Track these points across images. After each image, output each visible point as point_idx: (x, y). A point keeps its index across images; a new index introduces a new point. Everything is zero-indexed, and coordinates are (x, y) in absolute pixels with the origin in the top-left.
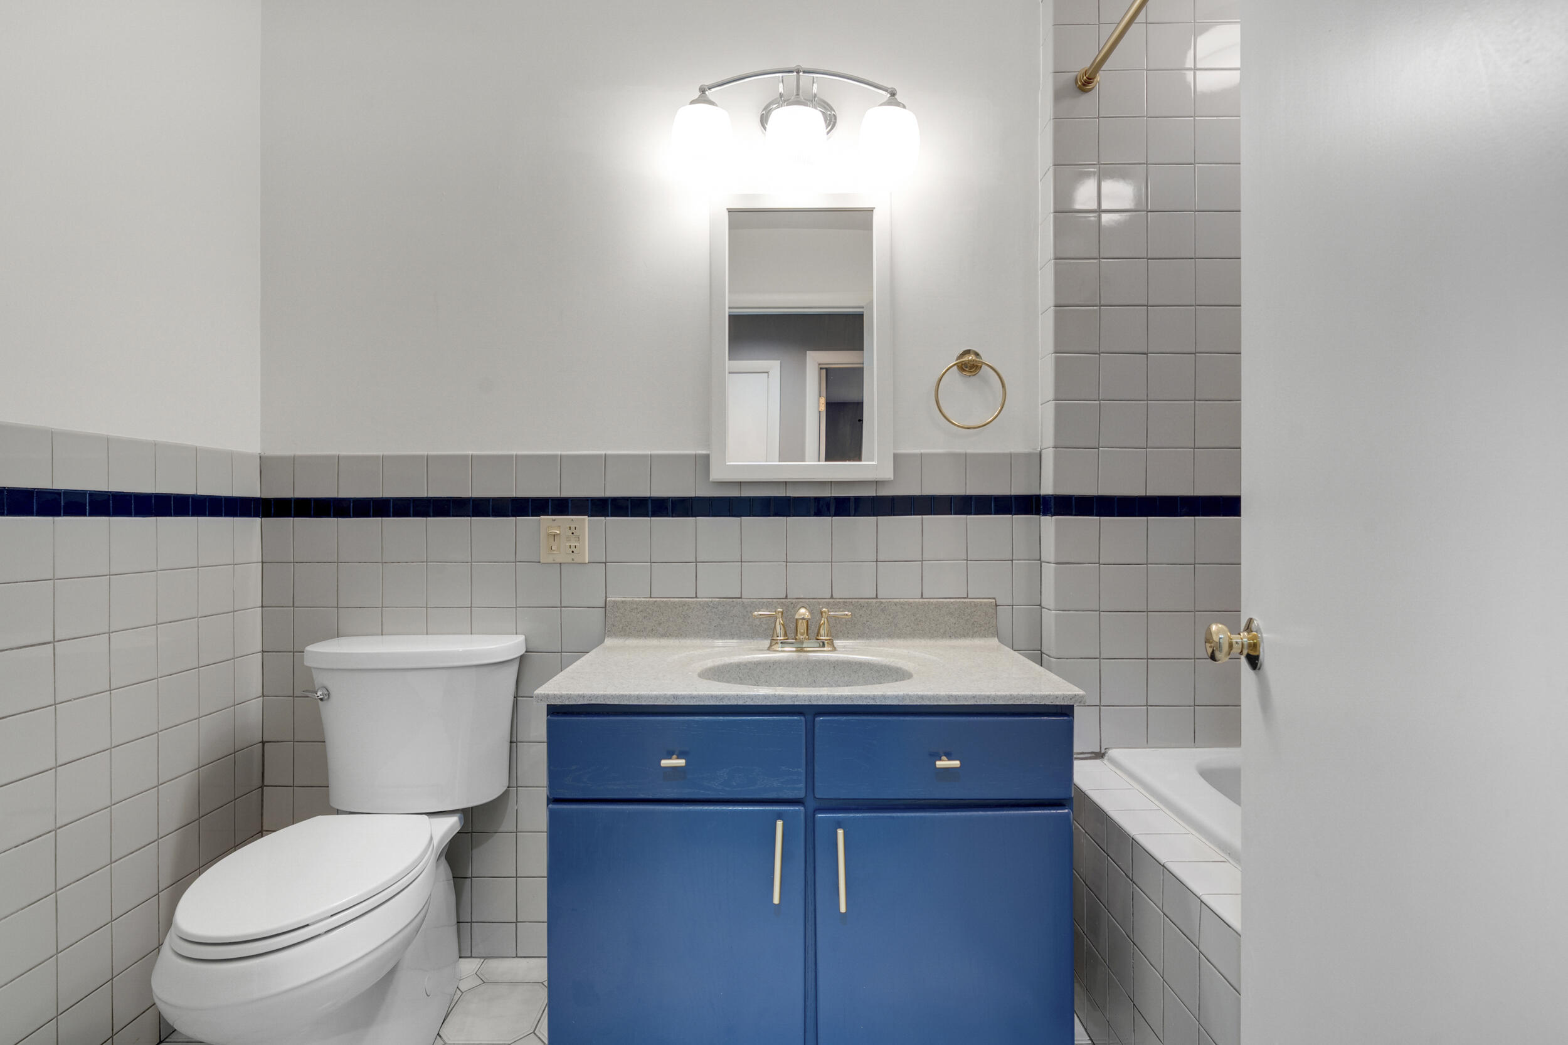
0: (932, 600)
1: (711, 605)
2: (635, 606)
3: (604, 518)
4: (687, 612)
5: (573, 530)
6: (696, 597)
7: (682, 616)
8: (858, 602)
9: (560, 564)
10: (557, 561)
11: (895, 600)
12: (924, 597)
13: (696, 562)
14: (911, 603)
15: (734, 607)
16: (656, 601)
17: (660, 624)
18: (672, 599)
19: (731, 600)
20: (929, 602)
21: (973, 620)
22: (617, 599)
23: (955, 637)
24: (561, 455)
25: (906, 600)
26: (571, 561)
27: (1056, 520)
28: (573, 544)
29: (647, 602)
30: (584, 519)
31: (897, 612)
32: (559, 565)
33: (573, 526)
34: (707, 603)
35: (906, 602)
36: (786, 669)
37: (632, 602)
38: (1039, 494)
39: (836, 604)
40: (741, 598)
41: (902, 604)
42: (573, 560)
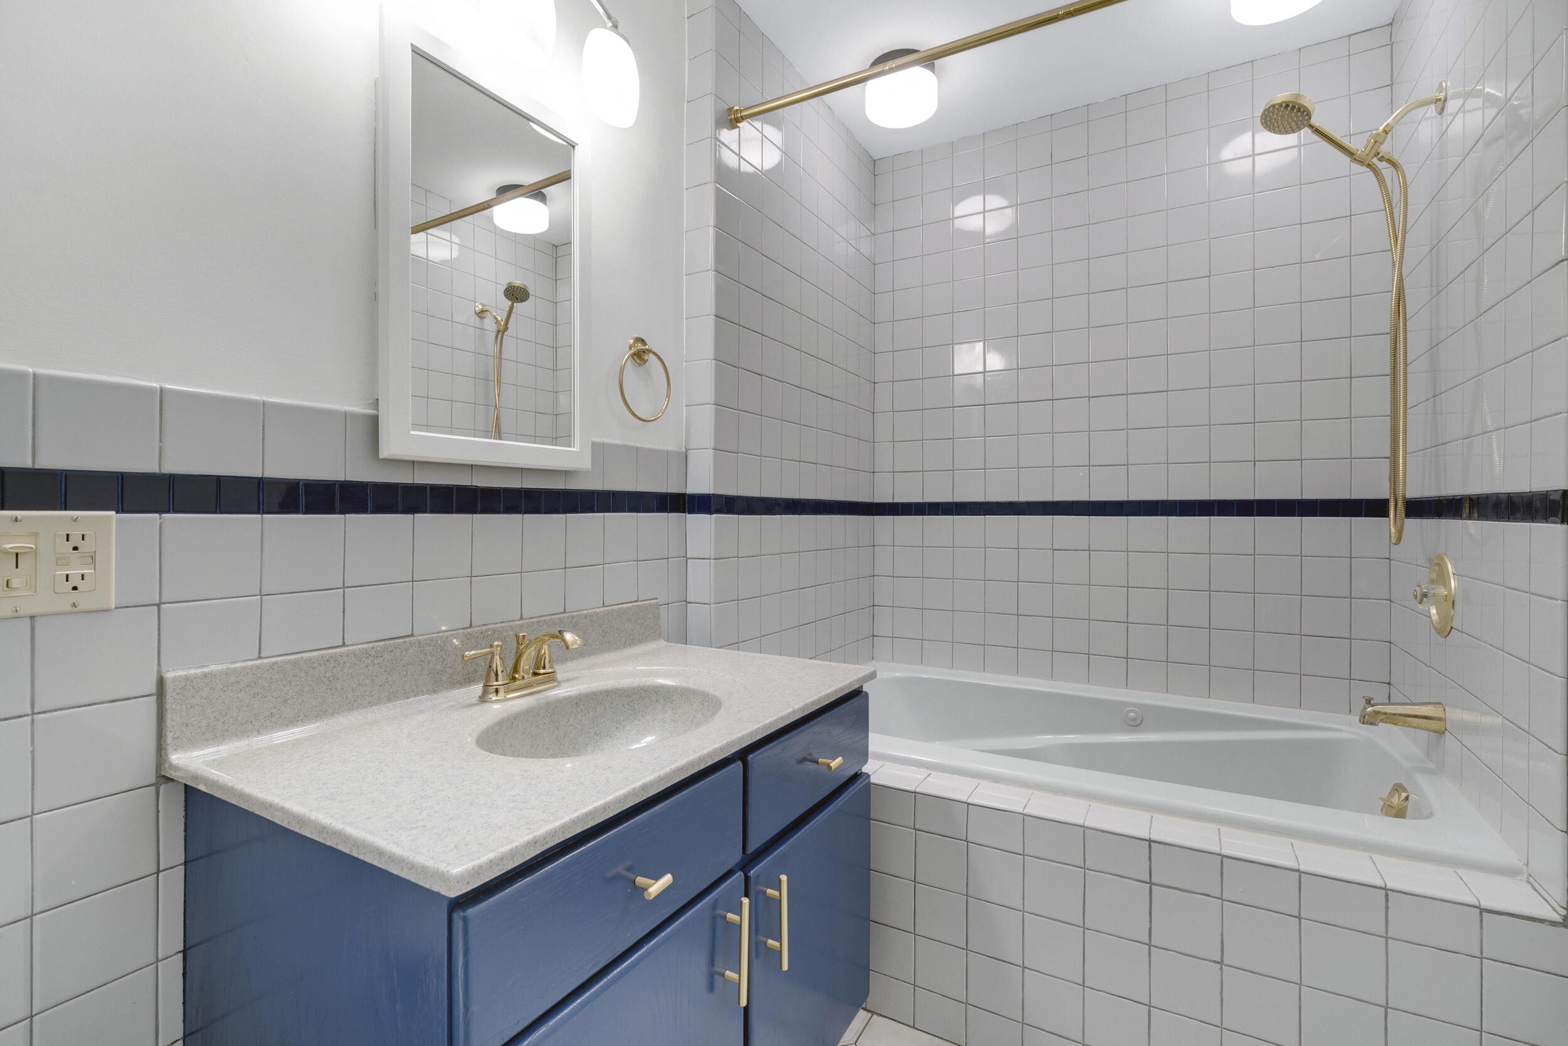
0: (614, 607)
1: (373, 653)
2: (233, 679)
3: (157, 515)
4: (334, 671)
5: (75, 540)
6: (344, 645)
7: (325, 680)
8: (551, 619)
9: (32, 618)
10: (22, 612)
11: (584, 612)
12: (605, 605)
13: (344, 587)
14: (598, 614)
15: (407, 650)
16: (275, 663)
17: (286, 701)
18: (304, 655)
19: (401, 640)
20: (612, 610)
21: (645, 624)
22: (192, 672)
23: (634, 644)
24: (34, 375)
25: (593, 610)
26: (69, 608)
27: (716, 518)
28: (75, 572)
29: (258, 667)
30: (110, 517)
31: (587, 626)
32: (28, 621)
33: (76, 534)
34: (366, 651)
35: (594, 612)
36: (527, 721)
37: (227, 673)
38: (684, 492)
39: (529, 626)
40: (412, 635)
41: (591, 615)
42: (74, 605)
